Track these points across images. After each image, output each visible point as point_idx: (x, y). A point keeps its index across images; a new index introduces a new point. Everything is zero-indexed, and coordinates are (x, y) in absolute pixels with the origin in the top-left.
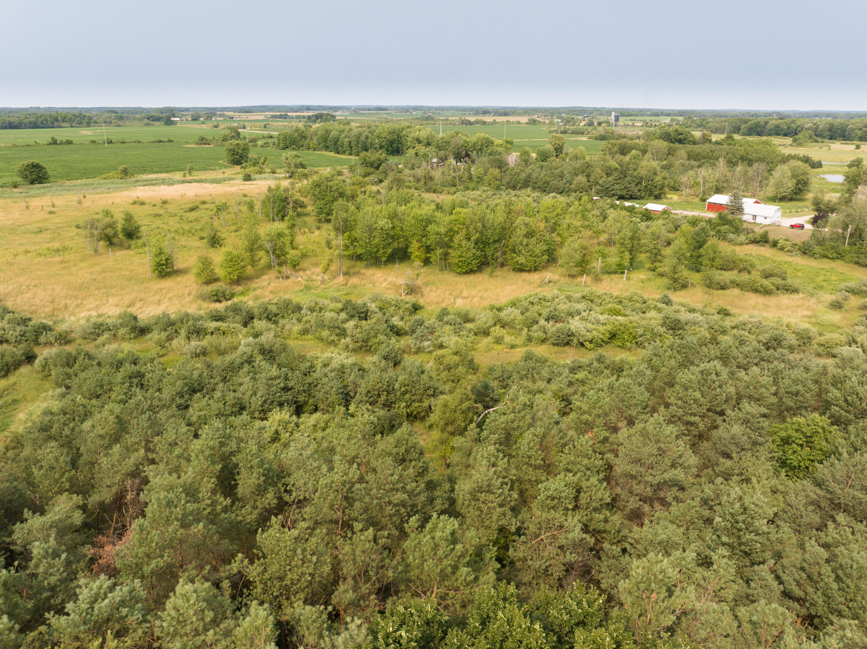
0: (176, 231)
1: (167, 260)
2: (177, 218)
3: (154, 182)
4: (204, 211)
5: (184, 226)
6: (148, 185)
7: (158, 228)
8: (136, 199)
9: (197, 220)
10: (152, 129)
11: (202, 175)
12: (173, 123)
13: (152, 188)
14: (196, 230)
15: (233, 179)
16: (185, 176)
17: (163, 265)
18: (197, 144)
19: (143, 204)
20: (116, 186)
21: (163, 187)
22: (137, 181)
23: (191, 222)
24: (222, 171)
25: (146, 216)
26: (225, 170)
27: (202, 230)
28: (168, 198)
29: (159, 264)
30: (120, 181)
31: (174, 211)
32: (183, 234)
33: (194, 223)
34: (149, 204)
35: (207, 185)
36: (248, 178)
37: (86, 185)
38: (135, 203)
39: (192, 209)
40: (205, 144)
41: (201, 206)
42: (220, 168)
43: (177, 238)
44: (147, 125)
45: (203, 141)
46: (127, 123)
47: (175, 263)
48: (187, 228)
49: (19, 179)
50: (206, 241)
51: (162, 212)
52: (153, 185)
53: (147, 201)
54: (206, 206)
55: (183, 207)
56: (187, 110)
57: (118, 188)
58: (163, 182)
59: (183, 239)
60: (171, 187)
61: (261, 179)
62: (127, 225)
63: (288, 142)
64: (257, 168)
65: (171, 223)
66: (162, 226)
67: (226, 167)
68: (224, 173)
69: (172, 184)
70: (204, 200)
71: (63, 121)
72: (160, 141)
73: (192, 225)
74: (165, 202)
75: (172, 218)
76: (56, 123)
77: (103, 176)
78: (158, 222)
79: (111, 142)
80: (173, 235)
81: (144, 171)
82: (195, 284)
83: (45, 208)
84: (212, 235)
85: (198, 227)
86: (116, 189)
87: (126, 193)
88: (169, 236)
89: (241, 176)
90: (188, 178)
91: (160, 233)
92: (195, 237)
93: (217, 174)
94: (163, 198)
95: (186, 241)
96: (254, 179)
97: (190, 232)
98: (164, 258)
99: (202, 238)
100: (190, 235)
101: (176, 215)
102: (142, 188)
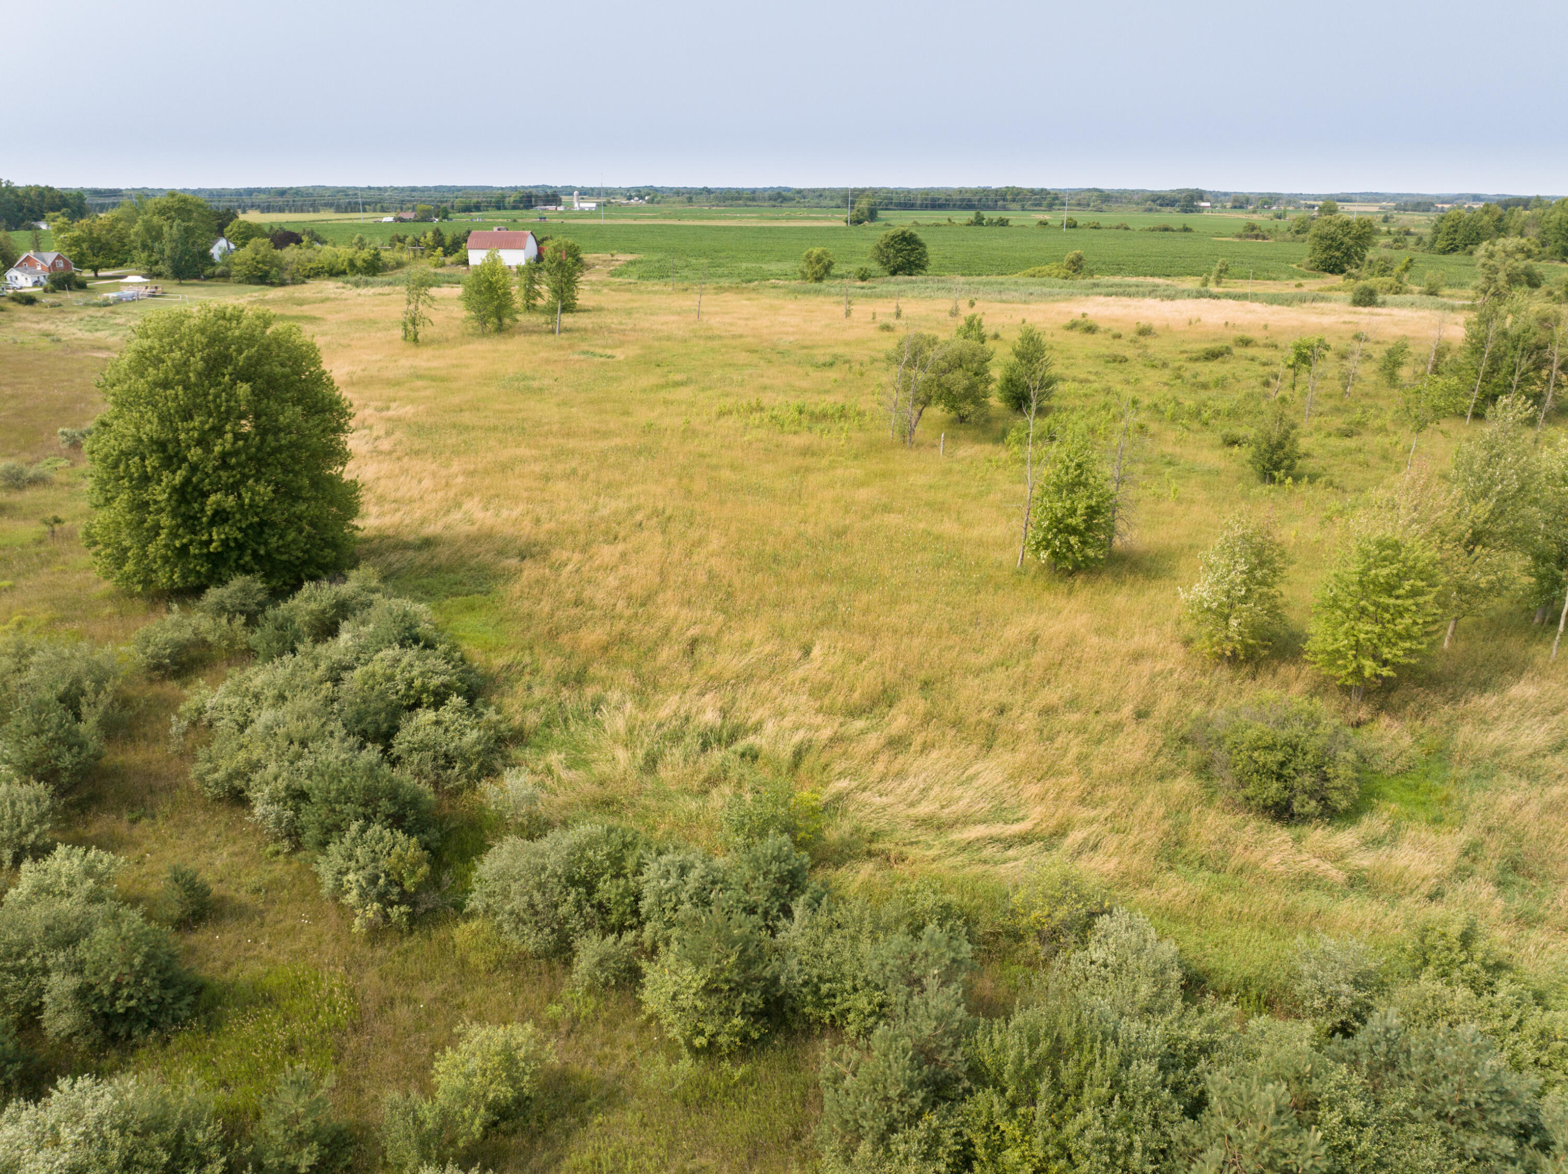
0: (1155, 408)
1: (1093, 512)
2: (1167, 372)
3: (1133, 289)
4: (1245, 363)
5: (1181, 397)
6: (1116, 294)
7: (1108, 391)
8: (1079, 319)
9: (1221, 383)
10: (1156, 216)
11: (1248, 287)
12: (1199, 210)
13: (1125, 300)
14: (1218, 413)
15: (1323, 299)
16: (1204, 284)
17: (1073, 531)
18: (1239, 236)
19: (1091, 330)
20: (1046, 290)
21: (1149, 301)
22: (1096, 285)
23: (1205, 386)
24: (1294, 282)
25: (1088, 357)
26: (1303, 281)
27: (1233, 414)
28: (1156, 324)
29: (1060, 527)
30: (1061, 282)
31: (1163, 355)
32: (1174, 419)
33: (1213, 393)
34: (1107, 331)
35: (1256, 306)
36: (1366, 298)
37: (985, 284)
38: (1073, 326)
39: (1213, 355)
40: (1257, 237)
41: (1236, 351)
42: (1291, 277)
43: (1153, 427)
44: (1150, 210)
45: (1252, 231)
46: (1114, 206)
47: (1121, 526)
48: (1189, 403)
49: (874, 266)
50: (1244, 453)
51: (1129, 353)
52: (1129, 295)
53: (1103, 326)
54: (1250, 352)
55: (1187, 347)
56: (1226, 194)
57: (1051, 294)
58: (1153, 292)
59: (1171, 435)
60: (1168, 304)
61: (1401, 305)
62: (1021, 370)
63: (1459, 237)
64: (1389, 280)
65: (1148, 383)
66: (1118, 388)
67: (1304, 276)
68: (1299, 285)
69: (1172, 298)
70: (1248, 335)
71: (1014, 200)
72: (1166, 229)
73: (1203, 395)
74: (1145, 332)
75: (1151, 372)
76: (1000, 203)
77: (1030, 271)
78: (1114, 378)
79: (1075, 226)
80: (1143, 417)
81: (1118, 269)
82: (1177, 652)
83: (878, 318)
84: (1276, 436)
85: (1224, 405)
86: (1044, 296)
87: (1063, 306)
88: (1132, 419)
89: (1349, 296)
90: (1213, 288)
91: (1106, 407)
92: (1208, 436)
93: (1286, 288)
94: (1144, 323)
95: (1179, 442)
96: (1384, 304)
97: (1196, 414)
98: (1081, 508)
99: (1232, 442)
100: (1196, 425)
101: (1165, 365)
102: (1102, 299)
